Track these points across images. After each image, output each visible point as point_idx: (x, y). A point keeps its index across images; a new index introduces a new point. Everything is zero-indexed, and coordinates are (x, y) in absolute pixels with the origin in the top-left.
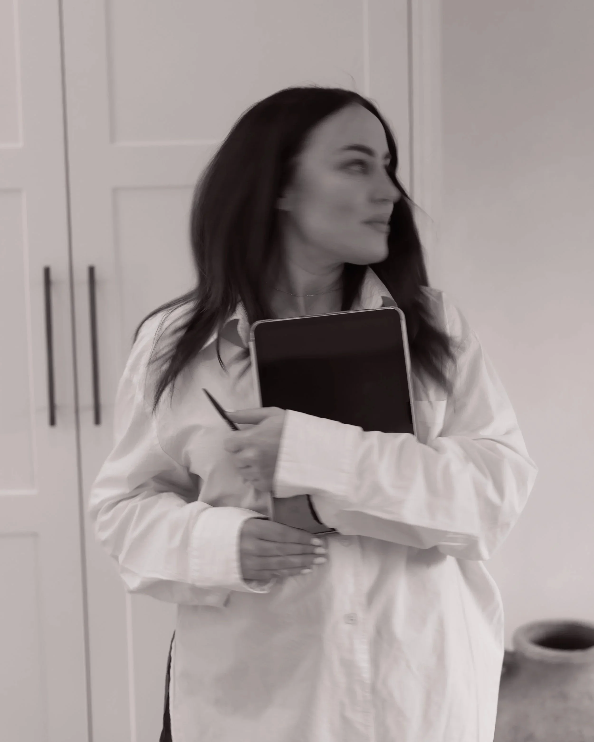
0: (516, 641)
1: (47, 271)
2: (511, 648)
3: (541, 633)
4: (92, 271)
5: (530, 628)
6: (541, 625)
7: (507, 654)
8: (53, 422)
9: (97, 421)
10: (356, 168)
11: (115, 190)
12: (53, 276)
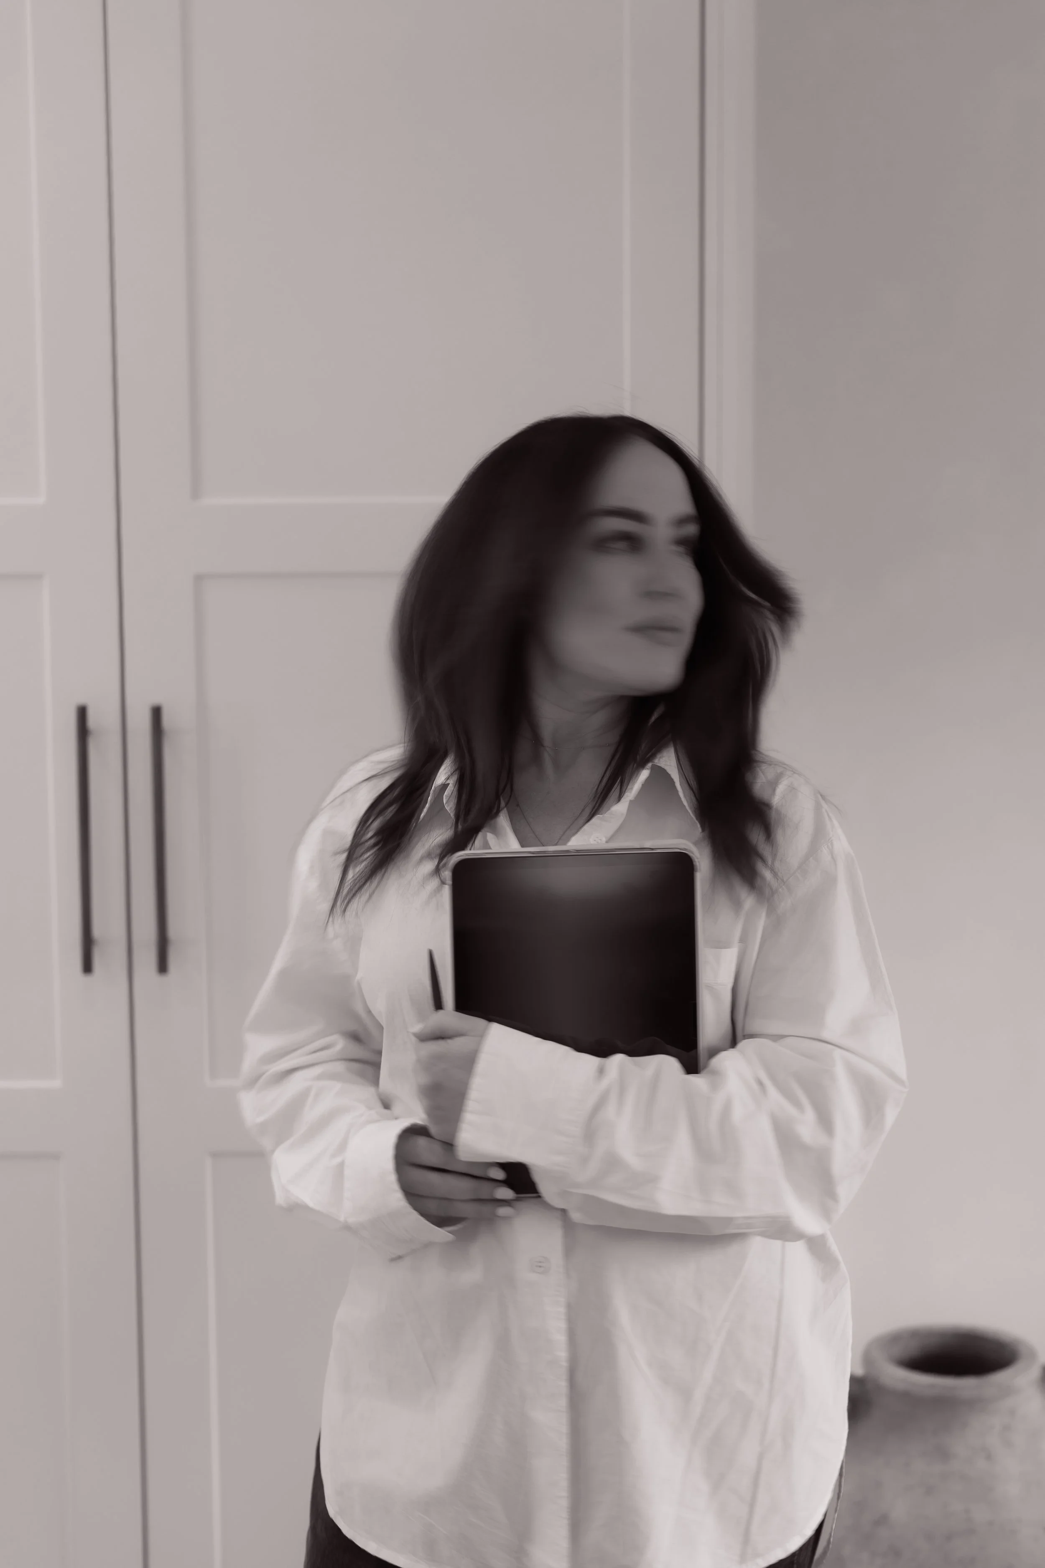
0: (867, 1359)
1: (82, 713)
2: (860, 1372)
3: (913, 1349)
4: (157, 713)
5: (895, 1338)
6: (915, 1334)
7: (855, 1381)
8: (87, 967)
9: (163, 966)
10: (621, 545)
11: (199, 579)
12: (92, 721)
